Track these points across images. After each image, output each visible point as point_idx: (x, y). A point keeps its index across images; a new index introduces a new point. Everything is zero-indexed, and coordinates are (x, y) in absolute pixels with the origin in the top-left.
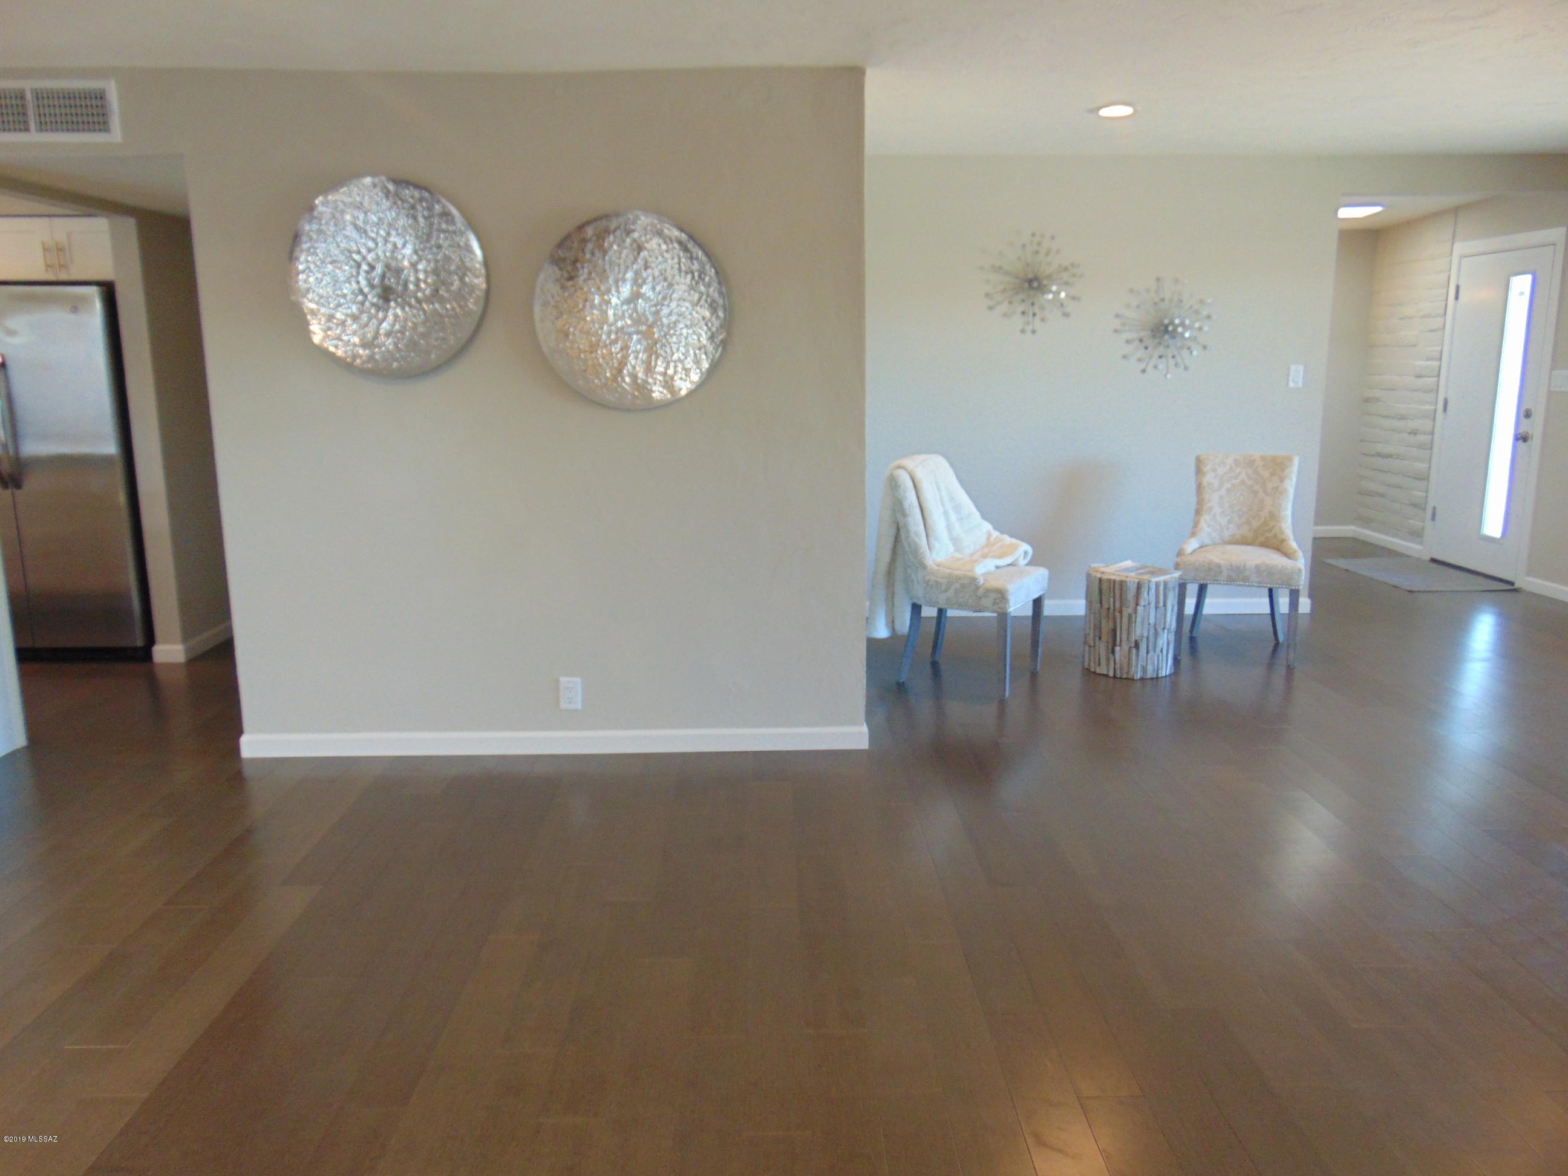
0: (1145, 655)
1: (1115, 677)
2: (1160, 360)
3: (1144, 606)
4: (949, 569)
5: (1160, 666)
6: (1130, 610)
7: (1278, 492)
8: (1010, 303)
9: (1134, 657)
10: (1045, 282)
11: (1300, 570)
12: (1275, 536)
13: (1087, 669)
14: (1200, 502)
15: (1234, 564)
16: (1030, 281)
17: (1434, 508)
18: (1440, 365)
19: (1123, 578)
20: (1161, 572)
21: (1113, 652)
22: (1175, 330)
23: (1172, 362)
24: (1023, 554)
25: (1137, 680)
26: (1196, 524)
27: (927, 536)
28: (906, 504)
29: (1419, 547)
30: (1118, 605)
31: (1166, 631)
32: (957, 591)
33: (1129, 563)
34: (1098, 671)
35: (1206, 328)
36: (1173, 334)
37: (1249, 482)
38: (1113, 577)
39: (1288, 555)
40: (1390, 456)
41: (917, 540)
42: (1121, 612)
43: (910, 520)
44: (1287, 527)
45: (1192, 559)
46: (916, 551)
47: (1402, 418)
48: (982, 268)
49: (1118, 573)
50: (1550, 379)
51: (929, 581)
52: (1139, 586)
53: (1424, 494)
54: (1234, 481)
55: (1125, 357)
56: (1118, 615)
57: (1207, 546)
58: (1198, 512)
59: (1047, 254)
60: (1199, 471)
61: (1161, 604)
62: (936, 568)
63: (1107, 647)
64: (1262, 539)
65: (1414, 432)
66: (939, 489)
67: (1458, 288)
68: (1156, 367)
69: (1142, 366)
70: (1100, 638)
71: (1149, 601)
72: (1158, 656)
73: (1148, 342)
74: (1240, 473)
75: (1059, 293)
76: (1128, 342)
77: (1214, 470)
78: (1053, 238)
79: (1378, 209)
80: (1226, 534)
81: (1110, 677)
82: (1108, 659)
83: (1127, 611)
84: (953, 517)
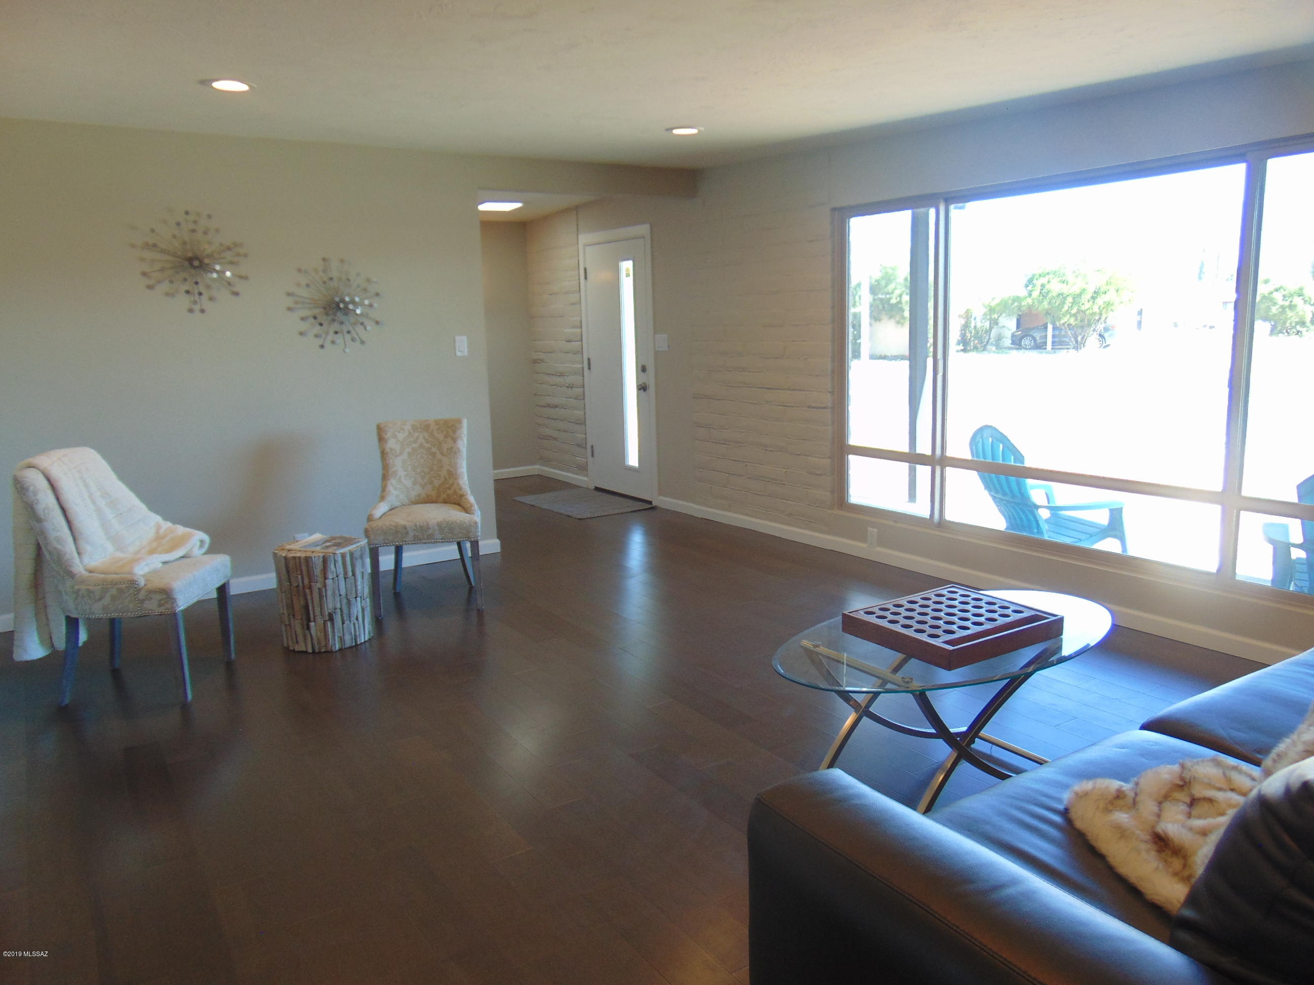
0: (341, 626)
1: (314, 652)
2: (336, 336)
3: (333, 579)
4: (102, 574)
5: (358, 633)
6: (319, 585)
7: (453, 452)
8: (171, 282)
9: (330, 630)
10: (206, 261)
11: (476, 523)
12: (455, 492)
13: (286, 648)
14: (386, 467)
15: (418, 524)
16: (190, 260)
17: (592, 447)
18: (582, 331)
19: (308, 554)
20: (348, 541)
21: (308, 628)
22: (346, 308)
23: (348, 337)
24: (198, 543)
25: (337, 651)
26: (384, 489)
27: (75, 539)
28: (40, 508)
29: (585, 479)
30: (306, 581)
31: (359, 599)
32: (114, 598)
33: (317, 536)
34: (297, 648)
35: (376, 305)
36: (346, 311)
37: (427, 445)
38: (298, 555)
39: (467, 510)
40: (556, 406)
41: (59, 547)
42: (310, 588)
43: (48, 526)
44: (464, 482)
45: (380, 523)
46: (59, 558)
47: (561, 375)
48: (133, 246)
49: (303, 549)
50: (654, 342)
51: (79, 590)
52: (325, 560)
53: (584, 436)
54: (414, 445)
55: (301, 334)
56: (307, 591)
57: (396, 508)
58: (385, 478)
59: (205, 233)
60: (381, 439)
61: (350, 574)
62: (87, 574)
63: (303, 624)
64: (444, 496)
65: (571, 387)
66: (86, 486)
67: (585, 270)
68: (333, 342)
69: (320, 341)
70: (294, 616)
71: (337, 574)
72: (354, 624)
73: (322, 318)
74: (418, 438)
75: (224, 272)
76: (303, 319)
77: (395, 436)
78: (209, 217)
79: (518, 205)
80: (413, 494)
81: (310, 653)
82: (305, 637)
83: (317, 586)
84: (110, 515)
